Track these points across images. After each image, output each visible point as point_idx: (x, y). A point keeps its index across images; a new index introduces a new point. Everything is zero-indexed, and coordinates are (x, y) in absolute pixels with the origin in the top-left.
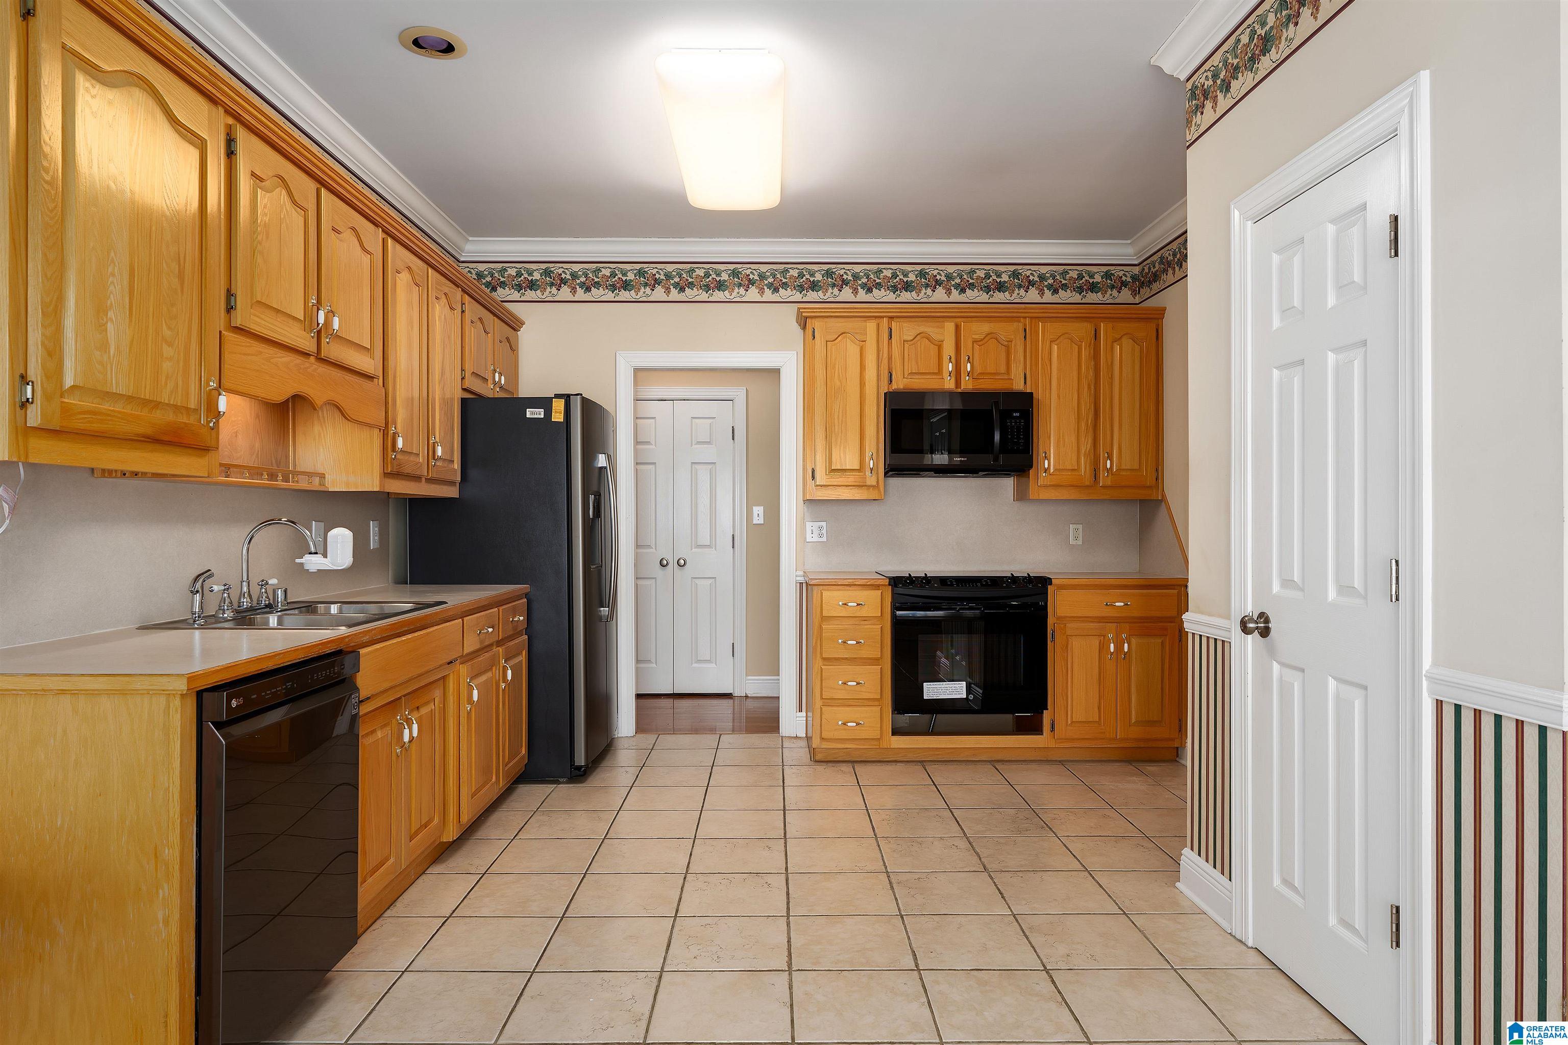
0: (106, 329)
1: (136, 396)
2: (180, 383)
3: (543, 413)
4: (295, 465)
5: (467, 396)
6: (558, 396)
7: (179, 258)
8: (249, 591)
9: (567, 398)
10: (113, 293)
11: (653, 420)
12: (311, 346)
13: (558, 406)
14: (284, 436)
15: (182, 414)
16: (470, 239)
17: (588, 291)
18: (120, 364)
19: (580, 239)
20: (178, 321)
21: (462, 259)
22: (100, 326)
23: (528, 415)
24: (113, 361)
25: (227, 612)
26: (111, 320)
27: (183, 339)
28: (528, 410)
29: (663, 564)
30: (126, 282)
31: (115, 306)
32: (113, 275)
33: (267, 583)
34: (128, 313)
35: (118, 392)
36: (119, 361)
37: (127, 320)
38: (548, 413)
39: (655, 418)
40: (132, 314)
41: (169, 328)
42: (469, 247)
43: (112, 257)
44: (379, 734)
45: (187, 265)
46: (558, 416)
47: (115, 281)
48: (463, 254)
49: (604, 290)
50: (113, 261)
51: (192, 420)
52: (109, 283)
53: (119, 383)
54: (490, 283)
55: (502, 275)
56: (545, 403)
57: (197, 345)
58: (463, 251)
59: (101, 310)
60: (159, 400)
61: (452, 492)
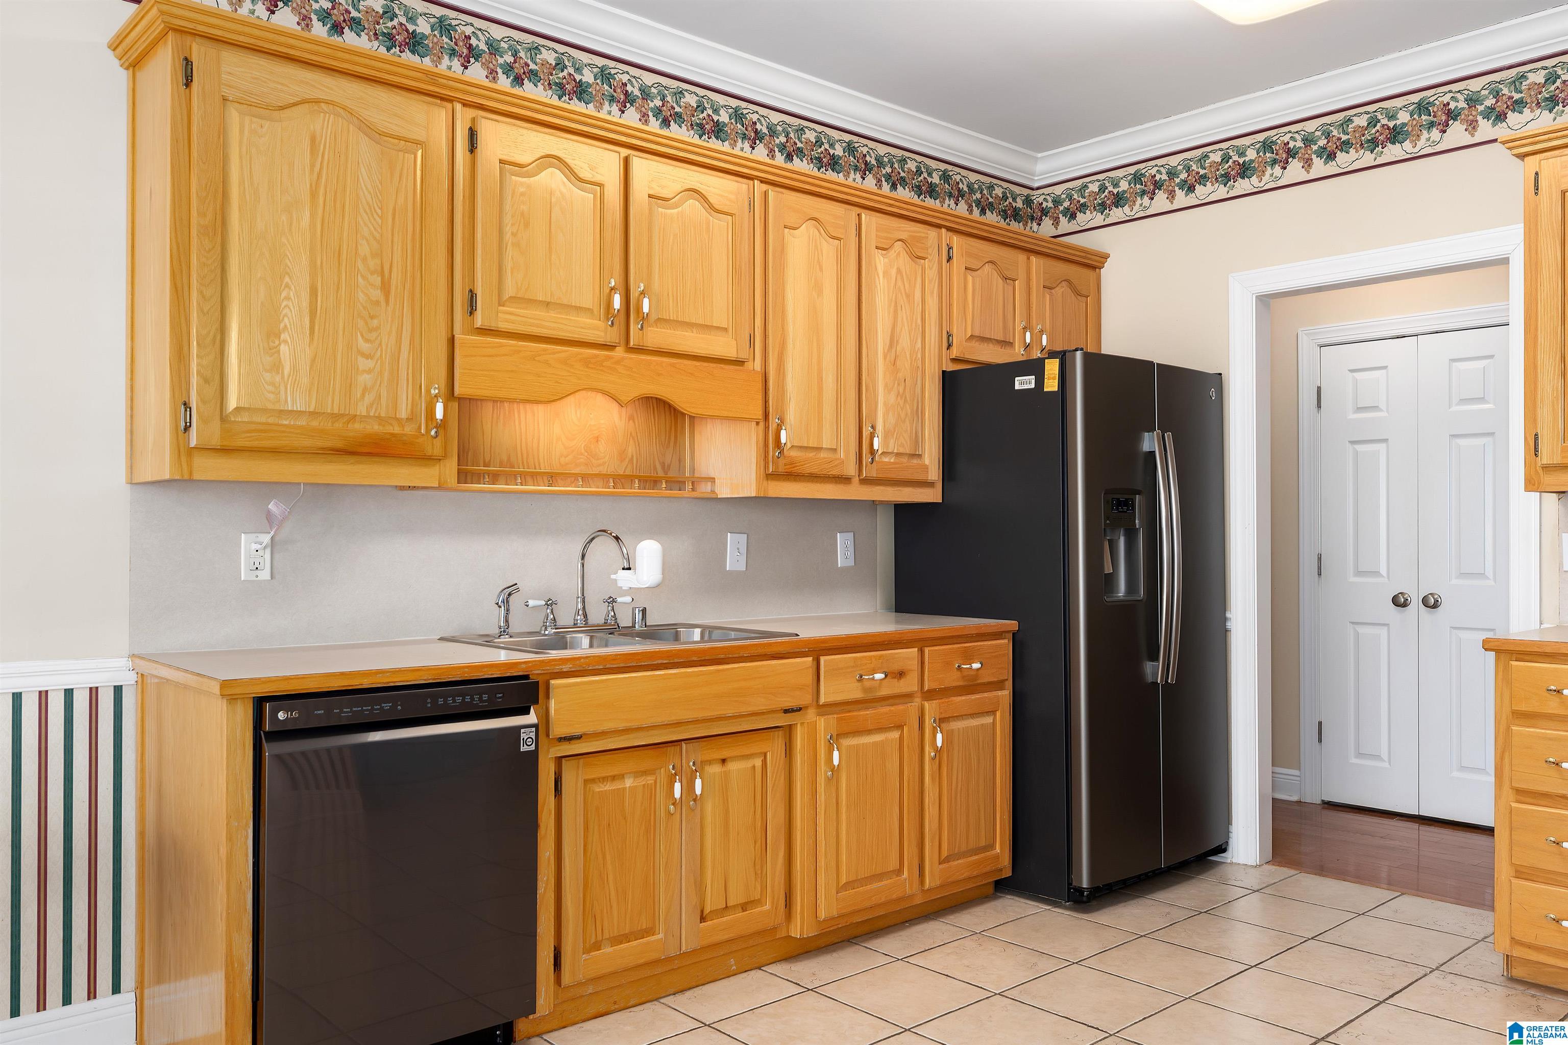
0: (279, 351)
1: (320, 411)
2: (384, 394)
3: (1033, 381)
4: (693, 470)
5: (952, 367)
6: (1052, 355)
7: (382, 268)
8: (584, 608)
9: (1064, 357)
10: (287, 317)
11: (1384, 371)
12: (612, 335)
13: (1052, 367)
14: (676, 437)
15: (391, 424)
16: (1040, 155)
17: (1191, 191)
18: (297, 382)
19: (1173, 118)
20: (380, 333)
21: (1036, 185)
22: (270, 349)
23: (1017, 387)
24: (288, 380)
25: (549, 629)
26: (286, 342)
27: (389, 350)
28: (1017, 379)
29: (1400, 602)
30: (305, 304)
31: (291, 328)
32: (288, 298)
33: (614, 601)
34: (308, 332)
35: (295, 409)
36: (296, 380)
37: (307, 340)
38: (1040, 382)
39: (1387, 366)
40: (314, 333)
41: (367, 341)
42: (1040, 167)
43: (287, 283)
44: (629, 782)
45: (394, 275)
46: (1051, 385)
47: (291, 304)
48: (1036, 178)
49: (1213, 185)
50: (287, 286)
51: (409, 430)
52: (283, 306)
53: (296, 401)
54: (1067, 209)
55: (1082, 195)
56: (1035, 367)
57: (409, 352)
58: (1033, 175)
59: (273, 334)
60: (352, 412)
61: (933, 495)
